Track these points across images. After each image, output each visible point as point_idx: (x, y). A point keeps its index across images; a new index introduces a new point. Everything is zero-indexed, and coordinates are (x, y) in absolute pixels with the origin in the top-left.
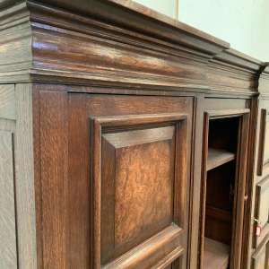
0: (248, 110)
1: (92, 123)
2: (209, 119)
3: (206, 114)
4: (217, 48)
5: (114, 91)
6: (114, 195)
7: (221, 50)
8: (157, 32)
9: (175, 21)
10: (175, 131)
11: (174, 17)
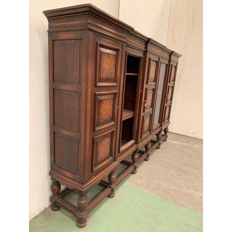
0: (143, 56)
1: (97, 43)
2: (127, 54)
3: (126, 52)
4: (130, 29)
5: (102, 36)
6: (101, 64)
7: (131, 30)
8: (113, 22)
9: (117, 19)
10: (117, 53)
11: (118, 18)
